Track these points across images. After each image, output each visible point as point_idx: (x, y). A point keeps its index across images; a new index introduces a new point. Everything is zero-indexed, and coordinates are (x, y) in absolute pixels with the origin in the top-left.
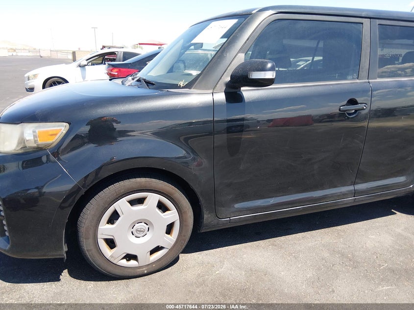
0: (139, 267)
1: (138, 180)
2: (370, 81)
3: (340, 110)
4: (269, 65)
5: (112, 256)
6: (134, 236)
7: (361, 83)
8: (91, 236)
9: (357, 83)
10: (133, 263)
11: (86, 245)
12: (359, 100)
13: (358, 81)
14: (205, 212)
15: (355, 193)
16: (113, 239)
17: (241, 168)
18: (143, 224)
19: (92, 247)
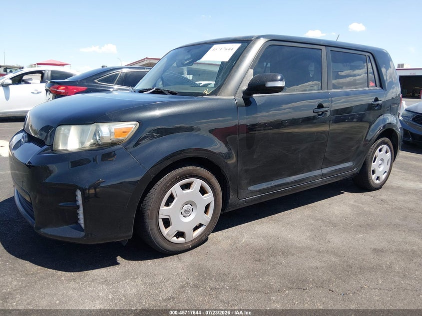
0: (186, 243)
1: (188, 168)
2: (329, 91)
3: (314, 112)
4: (279, 77)
5: (167, 234)
6: (182, 216)
7: (324, 92)
8: (155, 217)
9: (321, 92)
10: (181, 240)
11: (151, 225)
12: (324, 105)
13: (321, 91)
14: (231, 194)
15: (323, 175)
16: (168, 219)
17: (255, 157)
18: (189, 205)
19: (154, 227)
